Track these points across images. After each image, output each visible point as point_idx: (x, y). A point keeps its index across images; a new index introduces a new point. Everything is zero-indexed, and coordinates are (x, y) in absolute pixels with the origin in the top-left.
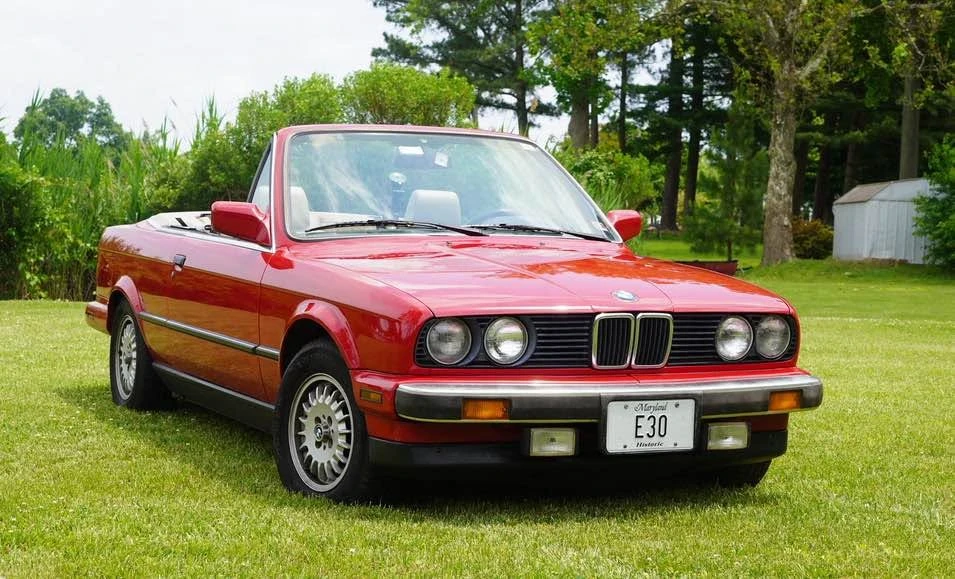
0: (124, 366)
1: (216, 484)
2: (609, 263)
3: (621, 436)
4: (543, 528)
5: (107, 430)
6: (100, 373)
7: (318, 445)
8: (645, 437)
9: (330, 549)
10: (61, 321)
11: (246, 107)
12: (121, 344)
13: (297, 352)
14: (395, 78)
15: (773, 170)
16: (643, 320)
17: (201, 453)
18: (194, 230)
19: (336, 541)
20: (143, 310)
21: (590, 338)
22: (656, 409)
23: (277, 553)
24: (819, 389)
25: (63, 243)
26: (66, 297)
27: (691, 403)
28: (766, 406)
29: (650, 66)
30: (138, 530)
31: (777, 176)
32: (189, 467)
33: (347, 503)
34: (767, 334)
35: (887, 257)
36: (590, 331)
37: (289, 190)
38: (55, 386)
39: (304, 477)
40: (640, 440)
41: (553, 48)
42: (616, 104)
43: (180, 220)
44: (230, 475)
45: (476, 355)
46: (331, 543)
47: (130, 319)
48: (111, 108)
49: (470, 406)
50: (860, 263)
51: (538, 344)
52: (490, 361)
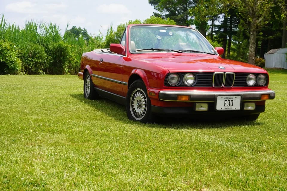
0: (87, 88)
1: (111, 118)
2: (216, 60)
3: (220, 106)
4: (199, 130)
5: (82, 104)
6: (81, 91)
7: (138, 108)
8: (227, 106)
9: (141, 135)
10: (73, 79)
11: (119, 27)
12: (87, 83)
13: (132, 83)
14: (156, 20)
15: (250, 45)
16: (227, 74)
17: (107, 110)
18: (105, 52)
19: (142, 133)
20: (92, 74)
21: (212, 79)
22: (230, 98)
23: (127, 136)
24: (274, 94)
25: (74, 61)
26: (75, 74)
27: (240, 97)
28: (260, 98)
29: (219, 20)
30: (89, 129)
31: (251, 47)
32: (103, 114)
33: (145, 123)
34: (260, 79)
35: (279, 67)
36: (212, 77)
37: (131, 42)
38: (70, 94)
39: (134, 116)
40: (225, 107)
41: (195, 15)
42: (210, 30)
43: (102, 50)
44: (114, 116)
45: (181, 83)
46: (141, 133)
47: (89, 76)
48: (87, 31)
49: (179, 97)
50: (272, 69)
51: (198, 80)
52: (185, 85)
